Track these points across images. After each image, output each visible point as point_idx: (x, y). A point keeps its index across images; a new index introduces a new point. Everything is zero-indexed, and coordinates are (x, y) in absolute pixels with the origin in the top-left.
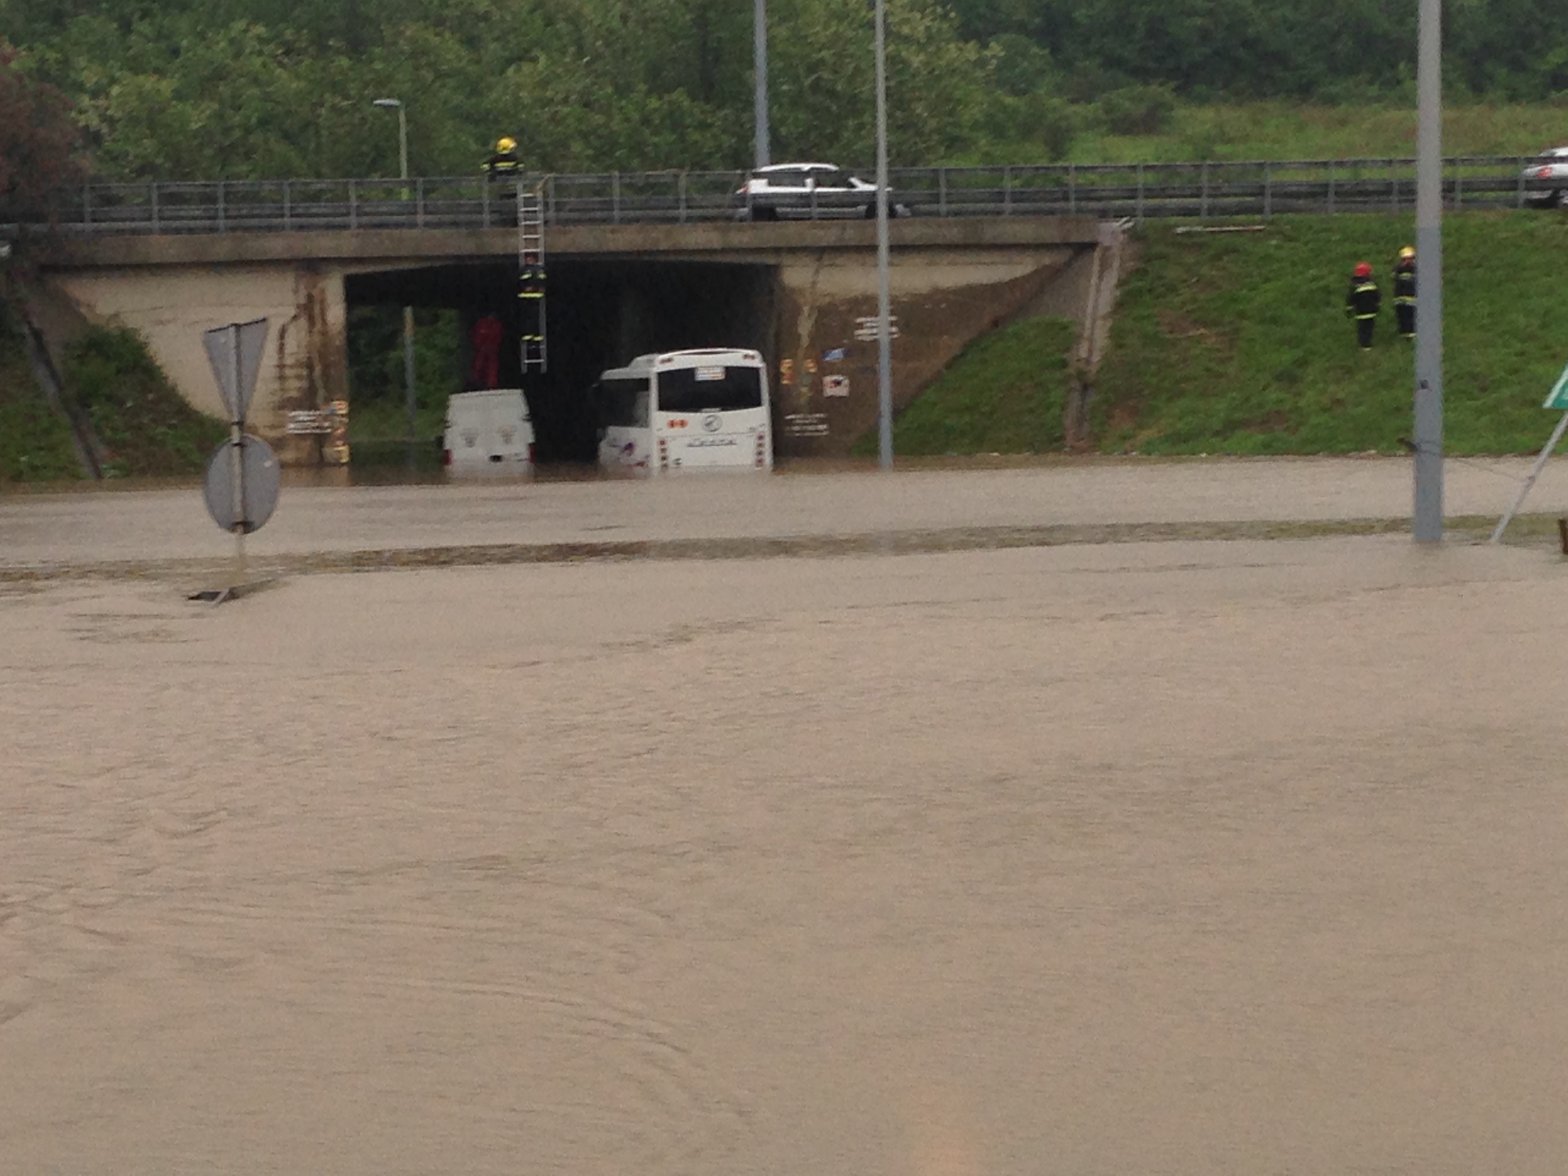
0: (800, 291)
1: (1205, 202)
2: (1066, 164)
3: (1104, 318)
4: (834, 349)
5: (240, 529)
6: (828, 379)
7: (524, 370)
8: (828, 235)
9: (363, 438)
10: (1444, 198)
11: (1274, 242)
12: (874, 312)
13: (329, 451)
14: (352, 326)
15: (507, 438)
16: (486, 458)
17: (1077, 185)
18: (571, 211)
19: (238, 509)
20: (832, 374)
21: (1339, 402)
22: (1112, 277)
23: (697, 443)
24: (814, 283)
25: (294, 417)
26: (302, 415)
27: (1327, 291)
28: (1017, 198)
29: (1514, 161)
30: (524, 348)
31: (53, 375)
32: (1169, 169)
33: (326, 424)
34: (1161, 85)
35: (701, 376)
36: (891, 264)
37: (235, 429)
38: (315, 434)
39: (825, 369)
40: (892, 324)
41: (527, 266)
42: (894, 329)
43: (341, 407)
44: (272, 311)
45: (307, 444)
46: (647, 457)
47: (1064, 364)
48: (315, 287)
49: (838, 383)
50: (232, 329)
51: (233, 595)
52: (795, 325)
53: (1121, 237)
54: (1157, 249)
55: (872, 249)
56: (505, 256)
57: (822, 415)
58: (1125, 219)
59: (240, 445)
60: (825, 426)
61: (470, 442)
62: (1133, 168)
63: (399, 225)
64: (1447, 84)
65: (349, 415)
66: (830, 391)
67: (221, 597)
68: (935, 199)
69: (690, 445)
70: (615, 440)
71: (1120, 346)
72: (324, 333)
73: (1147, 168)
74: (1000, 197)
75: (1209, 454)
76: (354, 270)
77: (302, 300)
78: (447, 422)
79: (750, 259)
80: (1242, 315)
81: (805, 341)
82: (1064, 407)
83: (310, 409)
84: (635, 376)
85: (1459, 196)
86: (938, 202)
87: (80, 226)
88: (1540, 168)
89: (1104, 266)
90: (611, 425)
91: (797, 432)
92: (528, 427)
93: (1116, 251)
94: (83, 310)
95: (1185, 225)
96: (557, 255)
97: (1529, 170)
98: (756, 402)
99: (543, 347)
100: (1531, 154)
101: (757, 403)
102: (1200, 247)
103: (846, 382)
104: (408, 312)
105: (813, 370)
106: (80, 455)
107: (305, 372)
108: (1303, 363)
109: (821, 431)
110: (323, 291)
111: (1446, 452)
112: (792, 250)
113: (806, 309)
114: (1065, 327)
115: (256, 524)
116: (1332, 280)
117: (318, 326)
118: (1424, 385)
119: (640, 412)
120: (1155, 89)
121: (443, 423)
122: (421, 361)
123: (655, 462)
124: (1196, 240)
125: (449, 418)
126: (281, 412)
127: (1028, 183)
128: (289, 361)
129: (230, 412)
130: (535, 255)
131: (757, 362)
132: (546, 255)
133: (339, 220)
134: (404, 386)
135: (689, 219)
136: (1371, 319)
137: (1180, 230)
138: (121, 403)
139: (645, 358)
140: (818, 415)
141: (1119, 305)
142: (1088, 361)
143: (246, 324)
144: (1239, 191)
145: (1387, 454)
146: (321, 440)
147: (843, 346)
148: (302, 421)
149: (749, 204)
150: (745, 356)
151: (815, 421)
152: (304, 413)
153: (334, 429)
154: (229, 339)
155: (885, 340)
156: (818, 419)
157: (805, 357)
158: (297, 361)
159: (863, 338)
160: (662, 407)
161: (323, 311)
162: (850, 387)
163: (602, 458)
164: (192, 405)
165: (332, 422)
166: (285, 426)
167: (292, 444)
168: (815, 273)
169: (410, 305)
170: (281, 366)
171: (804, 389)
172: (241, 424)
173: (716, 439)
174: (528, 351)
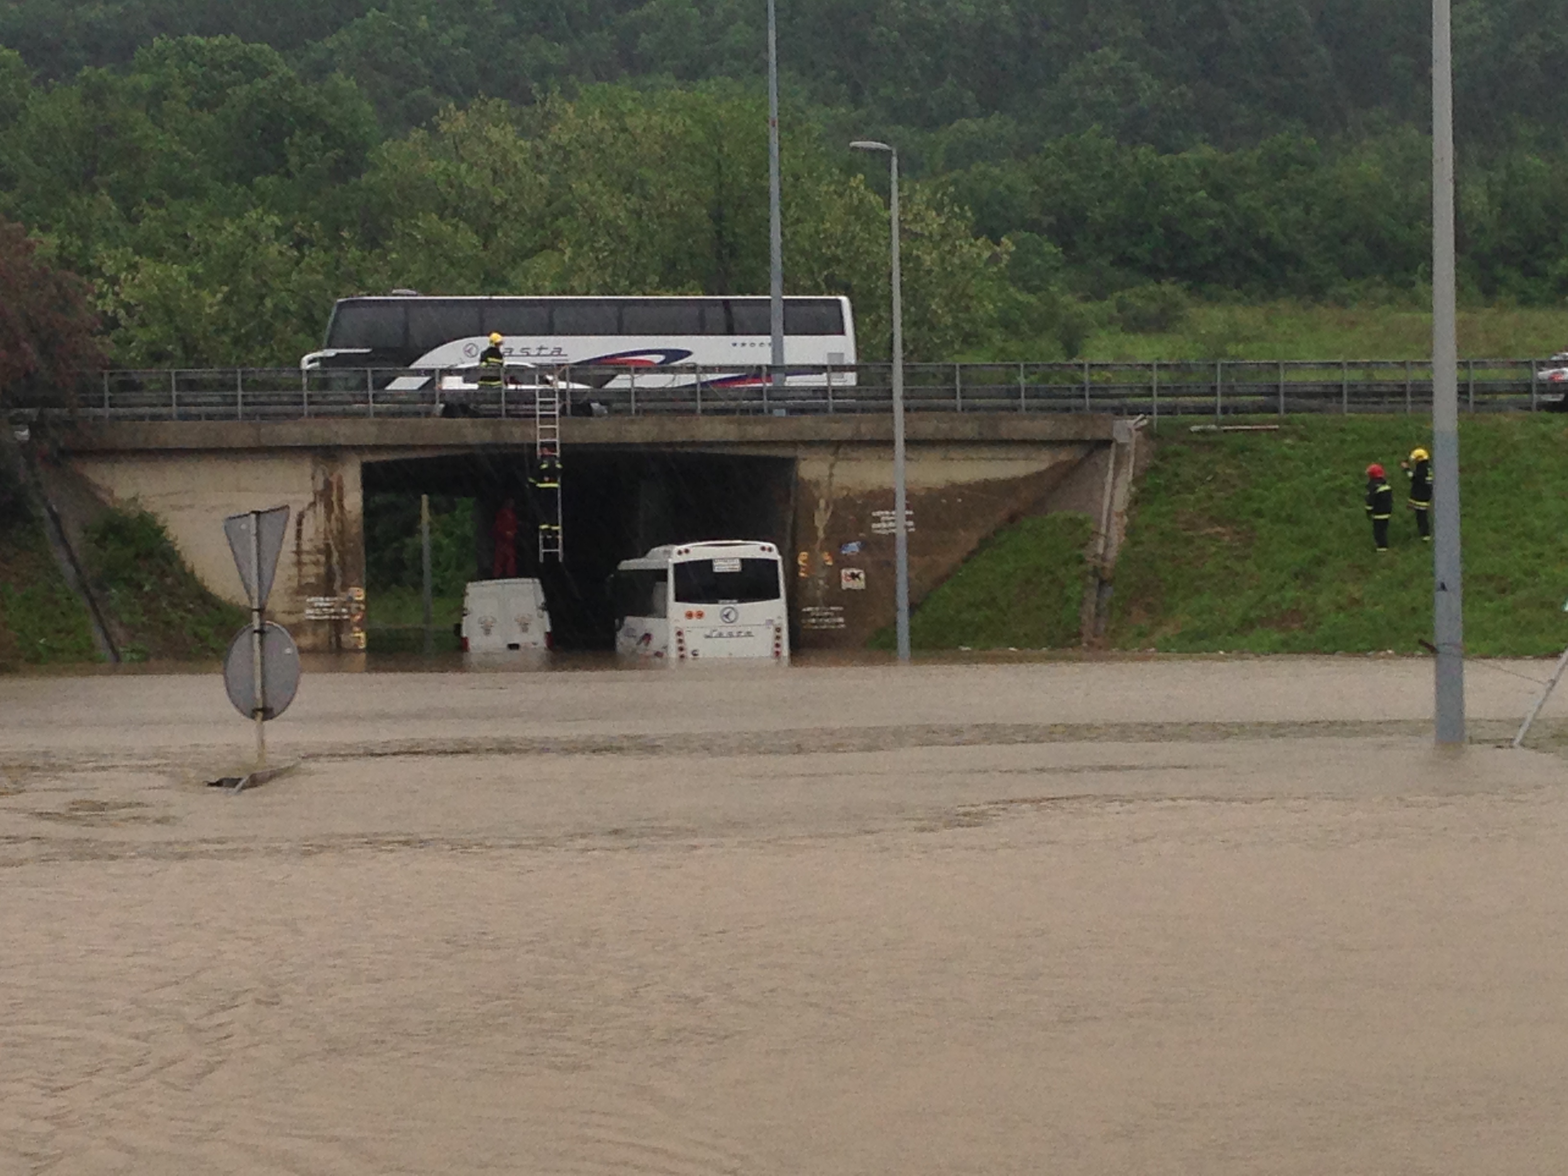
0: (817, 484)
1: (1219, 401)
2: (1081, 362)
3: (1120, 515)
4: (851, 542)
5: (260, 715)
6: (845, 572)
7: (541, 559)
8: (843, 430)
9: (379, 624)
10: (1459, 399)
11: (1288, 441)
12: (891, 506)
13: (346, 637)
14: (369, 512)
15: (525, 627)
16: (505, 646)
17: (1092, 382)
19: (258, 695)
20: (848, 567)
21: (1356, 602)
22: (1128, 474)
23: (714, 634)
24: (831, 475)
25: (311, 603)
26: (321, 601)
27: (1343, 491)
28: (1033, 393)
29: (1528, 364)
30: (541, 538)
31: (72, 560)
32: (1182, 367)
33: (344, 610)
34: (1174, 283)
35: (719, 567)
36: (907, 459)
37: (256, 614)
38: (332, 620)
39: (842, 562)
40: (908, 518)
41: (544, 456)
42: (911, 523)
43: (359, 594)
44: (291, 497)
45: (323, 631)
46: (666, 647)
47: (1081, 561)
48: (331, 474)
49: (854, 576)
50: (253, 516)
51: (254, 782)
52: (811, 517)
53: (1135, 434)
54: (1174, 447)
55: (889, 443)
56: (523, 446)
57: (839, 609)
58: (1141, 416)
59: (261, 632)
60: (841, 620)
61: (487, 631)
62: (1149, 366)
63: (418, 414)
64: (1460, 287)
65: (365, 602)
66: (846, 584)
67: (241, 784)
68: (952, 394)
69: (708, 637)
70: (633, 630)
71: (1135, 544)
72: (341, 520)
73: (1161, 366)
74: (1015, 394)
75: (1226, 652)
76: (370, 458)
77: (320, 486)
78: (465, 610)
79: (764, 452)
80: (1259, 513)
81: (821, 534)
82: (1081, 603)
83: (325, 596)
84: (654, 567)
85: (1472, 397)
86: (954, 397)
87: (99, 411)
88: (1551, 371)
89: (1118, 463)
90: (627, 615)
91: (815, 624)
92: (544, 616)
93: (1131, 448)
94: (103, 496)
95: (1198, 424)
96: (574, 445)
97: (1540, 374)
98: (774, 594)
99: (560, 536)
100: (1543, 358)
101: (777, 596)
102: (1213, 446)
103: (862, 576)
104: (425, 497)
105: (830, 563)
106: (98, 637)
107: (322, 559)
108: (1319, 562)
109: (837, 624)
110: (340, 479)
111: (1467, 655)
112: (809, 444)
113: (822, 503)
114: (1081, 524)
115: (275, 712)
116: (1348, 481)
117: (337, 513)
118: (1443, 587)
119: (658, 604)
120: (1167, 287)
121: (462, 612)
122: (437, 548)
123: (673, 653)
124: (1212, 438)
125: (465, 606)
126: (300, 598)
127: (1045, 378)
128: (306, 546)
129: (251, 599)
130: (551, 446)
131: (774, 555)
132: (562, 445)
133: (357, 408)
134: (421, 573)
135: (704, 411)
136: (1386, 520)
137: (1194, 428)
138: (140, 587)
139: (662, 549)
140: (834, 608)
141: (1135, 502)
142: (1104, 559)
143: (267, 512)
144: (1254, 390)
145: (1404, 653)
146: (338, 626)
147: (860, 539)
148: (318, 607)
149: (765, 397)
150: (763, 549)
151: (832, 614)
152: (322, 599)
153: (353, 616)
154: (249, 526)
155: (901, 534)
156: (835, 612)
157: (822, 550)
158: (315, 547)
159: (879, 532)
160: (678, 599)
161: (340, 500)
162: (867, 579)
163: (619, 648)
164: (210, 590)
165: (349, 608)
166: (302, 611)
167: (309, 630)
168: (832, 466)
169: (426, 493)
170: (299, 552)
171: (821, 582)
172: (261, 611)
173: (735, 631)
174: (545, 540)
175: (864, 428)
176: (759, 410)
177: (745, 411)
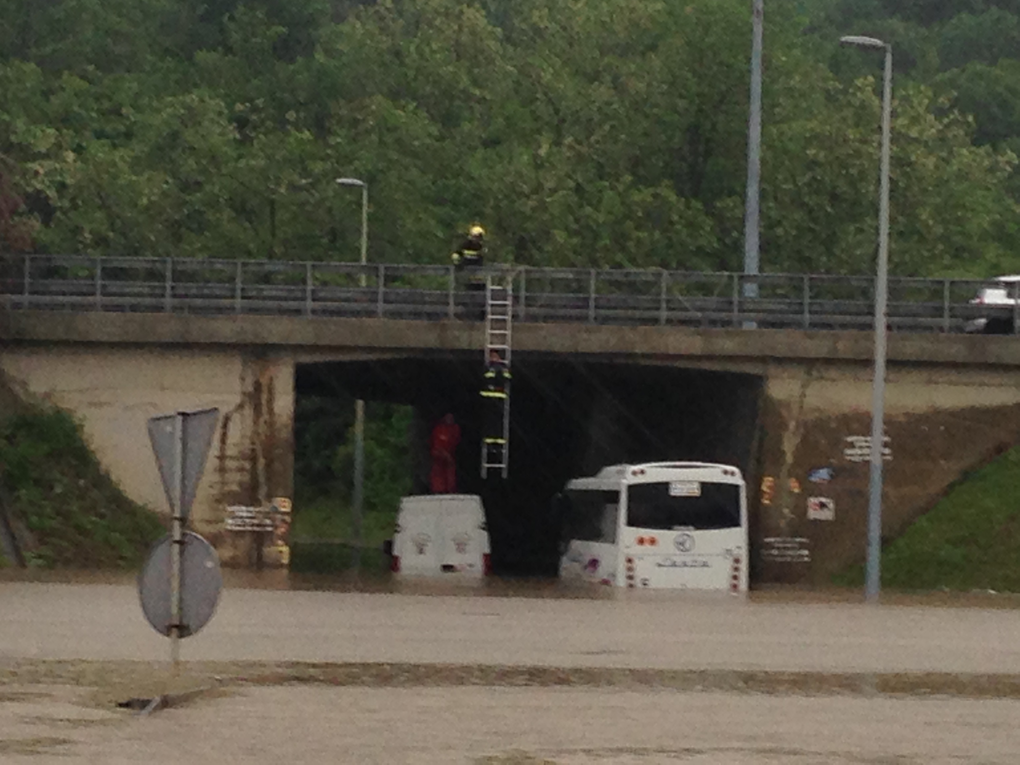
0: (788, 405)
4: (823, 468)
5: (175, 631)
6: (813, 500)
7: (484, 474)
8: (818, 346)
9: (305, 538)
12: (867, 431)
13: (270, 551)
16: (439, 566)
18: (541, 306)
19: (175, 610)
20: (817, 495)
23: (667, 563)
24: (803, 395)
25: (232, 512)
26: (242, 511)
30: (485, 451)
33: (268, 522)
35: (676, 491)
36: (886, 380)
37: (177, 524)
38: (254, 532)
39: (809, 490)
40: (886, 445)
41: (492, 364)
42: (887, 451)
43: (284, 505)
45: (244, 543)
46: (614, 575)
48: (262, 375)
50: (180, 418)
51: (166, 703)
52: (779, 441)
55: (868, 363)
56: (471, 352)
57: (804, 540)
59: (181, 543)
60: (806, 552)
63: (356, 314)
65: (291, 513)
66: (813, 514)
67: (154, 705)
68: (938, 312)
69: (660, 565)
70: (578, 554)
72: (271, 424)
76: (306, 359)
77: (249, 388)
78: (398, 525)
81: (789, 458)
83: (248, 505)
84: (605, 488)
86: (941, 316)
87: (18, 298)
90: (573, 538)
91: (777, 556)
92: (485, 535)
96: (525, 352)
98: (734, 522)
99: (505, 451)
101: (737, 524)
103: (831, 505)
104: (360, 403)
105: (796, 490)
107: (247, 465)
109: (803, 556)
110: (271, 379)
112: (780, 361)
113: (792, 425)
115: (193, 626)
117: (266, 417)
119: (605, 527)
121: (394, 528)
122: (369, 457)
123: (621, 581)
125: (399, 522)
126: (219, 506)
128: (231, 451)
129: (172, 506)
130: (501, 353)
131: (737, 479)
132: (513, 352)
133: (293, 304)
134: (351, 485)
135: (669, 321)
138: (50, 488)
139: (615, 468)
140: (798, 540)
143: (195, 414)
146: (260, 538)
147: (829, 466)
148: (241, 517)
149: (736, 309)
150: (726, 472)
151: (796, 545)
152: (244, 508)
153: (276, 527)
154: (174, 428)
155: (877, 461)
156: (801, 543)
157: (790, 475)
158: (240, 452)
159: (853, 459)
160: (631, 522)
161: (270, 401)
162: (837, 511)
163: (563, 573)
164: (126, 495)
165: (273, 520)
166: (222, 521)
167: (229, 540)
168: (804, 386)
169: (361, 398)
170: (222, 457)
171: (786, 511)
172: (183, 520)
173: (688, 560)
174: (489, 454)
175: (840, 346)
176: (727, 323)
177: (713, 323)
